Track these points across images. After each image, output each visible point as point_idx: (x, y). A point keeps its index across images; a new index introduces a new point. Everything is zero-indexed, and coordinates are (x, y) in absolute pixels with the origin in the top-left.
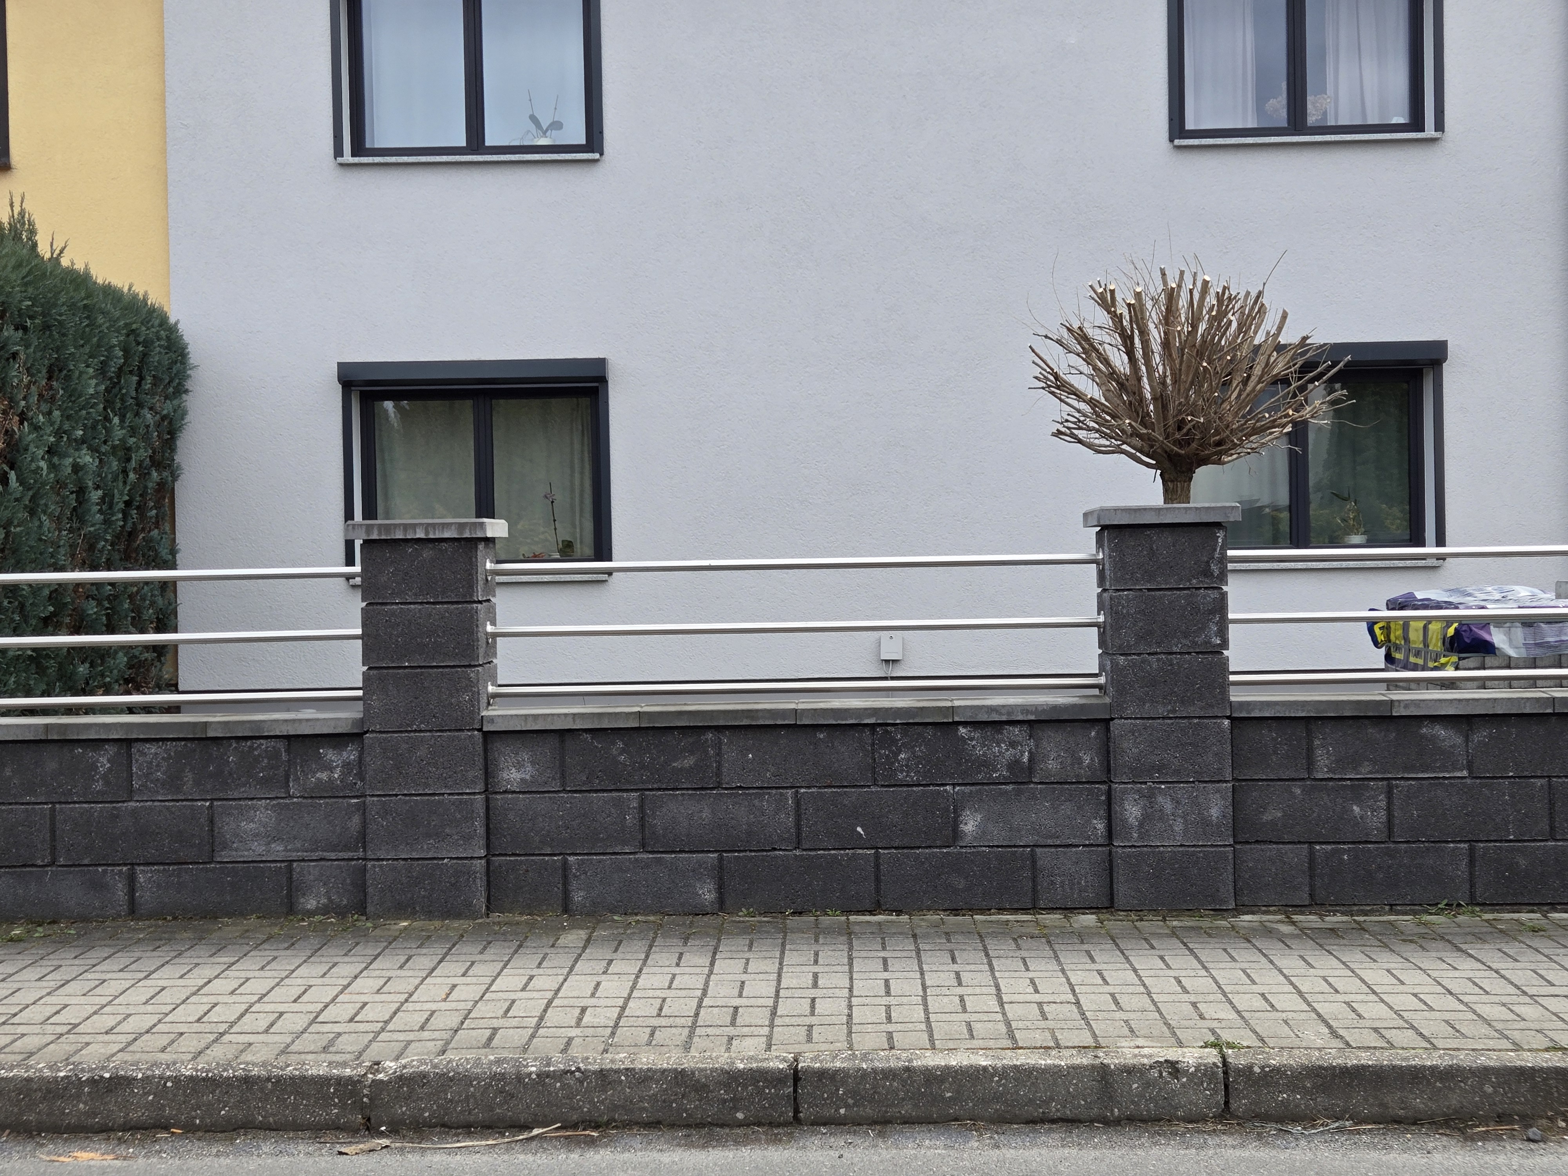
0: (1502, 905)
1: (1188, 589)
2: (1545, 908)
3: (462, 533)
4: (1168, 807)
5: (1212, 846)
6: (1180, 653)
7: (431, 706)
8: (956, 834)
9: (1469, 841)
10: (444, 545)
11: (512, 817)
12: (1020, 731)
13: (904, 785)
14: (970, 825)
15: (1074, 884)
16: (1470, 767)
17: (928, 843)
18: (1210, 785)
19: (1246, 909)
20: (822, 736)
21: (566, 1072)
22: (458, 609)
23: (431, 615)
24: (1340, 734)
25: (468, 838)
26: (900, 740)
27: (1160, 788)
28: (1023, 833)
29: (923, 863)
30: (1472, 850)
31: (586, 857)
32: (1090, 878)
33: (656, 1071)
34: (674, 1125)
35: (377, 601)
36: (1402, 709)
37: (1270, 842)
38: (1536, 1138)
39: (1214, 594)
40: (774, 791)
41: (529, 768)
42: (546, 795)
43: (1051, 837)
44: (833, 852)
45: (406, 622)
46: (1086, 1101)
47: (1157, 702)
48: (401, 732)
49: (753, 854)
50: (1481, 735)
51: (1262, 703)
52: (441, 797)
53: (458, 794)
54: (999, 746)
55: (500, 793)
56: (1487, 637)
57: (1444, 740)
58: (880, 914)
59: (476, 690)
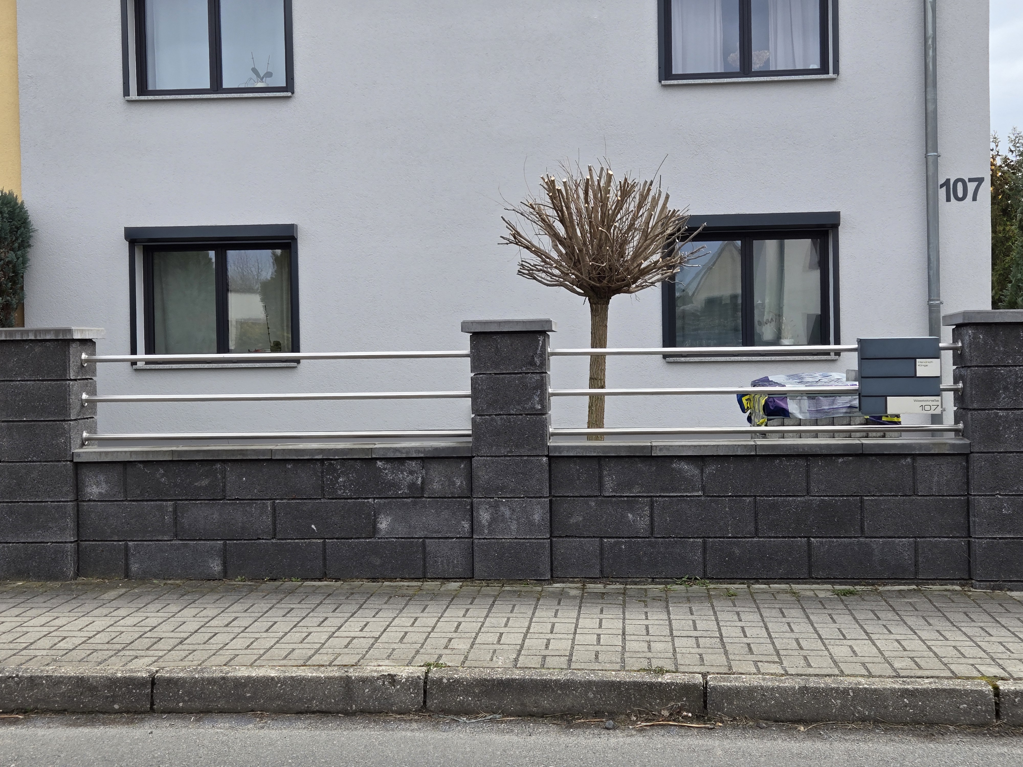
0: (724, 579)
1: (521, 373)
2: (752, 581)
3: (57, 336)
4: (508, 513)
5: (535, 539)
6: (516, 415)
7: (40, 446)
8: (375, 530)
9: (703, 537)
10: (48, 344)
11: (93, 517)
12: (416, 464)
13: (341, 498)
14: (384, 524)
15: (449, 563)
16: (703, 489)
17: (358, 535)
18: (534, 500)
19: (559, 580)
20: (290, 467)
21: (9, 677)
22: (57, 384)
23: (40, 388)
24: (620, 467)
25: (63, 530)
26: (340, 469)
27: (502, 501)
28: (417, 529)
29: (353, 548)
30: (704, 543)
31: (140, 543)
32: (460, 559)
33: (65, 678)
34: (75, 712)
35: (6, 379)
36: (658, 451)
37: (576, 536)
38: (610, 727)
39: (537, 377)
40: (259, 502)
41: (104, 485)
42: (115, 503)
43: (435, 532)
44: (296, 541)
45: (25, 393)
46: (335, 700)
47: (500, 446)
48: (21, 462)
49: (246, 542)
50: (711, 469)
51: (568, 447)
52: (46, 504)
53: (57, 502)
54: (402, 473)
55: (86, 501)
56: (783, 405)
57: (687, 472)
58: (326, 580)
59: (68, 436)
